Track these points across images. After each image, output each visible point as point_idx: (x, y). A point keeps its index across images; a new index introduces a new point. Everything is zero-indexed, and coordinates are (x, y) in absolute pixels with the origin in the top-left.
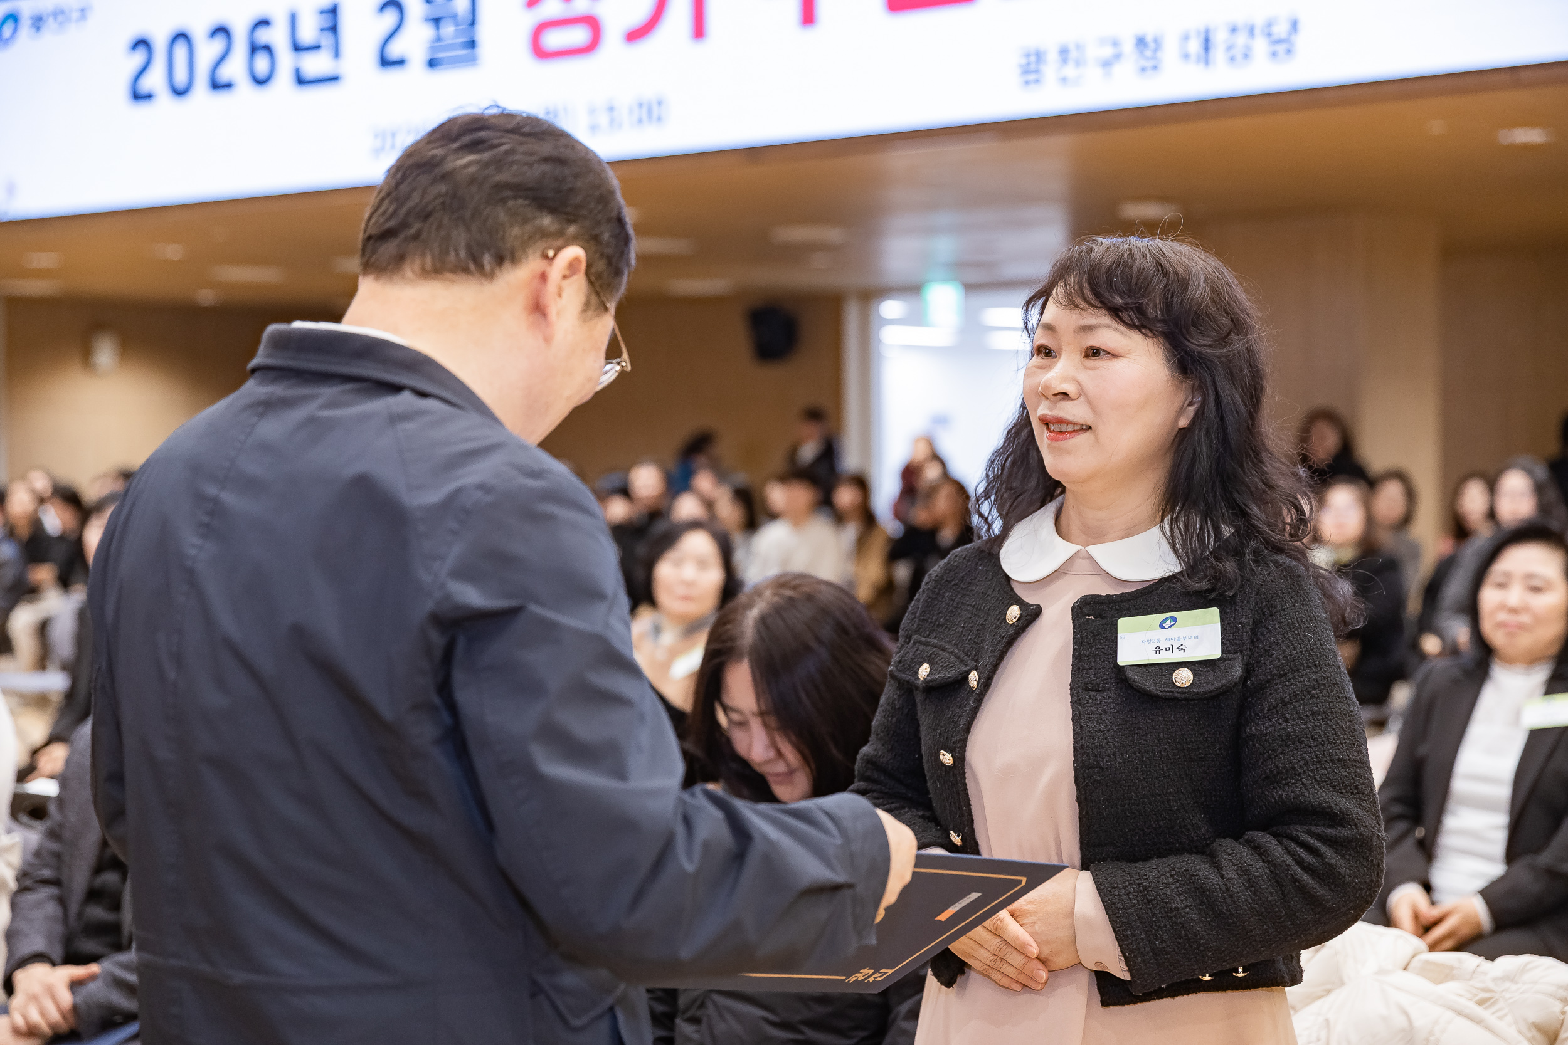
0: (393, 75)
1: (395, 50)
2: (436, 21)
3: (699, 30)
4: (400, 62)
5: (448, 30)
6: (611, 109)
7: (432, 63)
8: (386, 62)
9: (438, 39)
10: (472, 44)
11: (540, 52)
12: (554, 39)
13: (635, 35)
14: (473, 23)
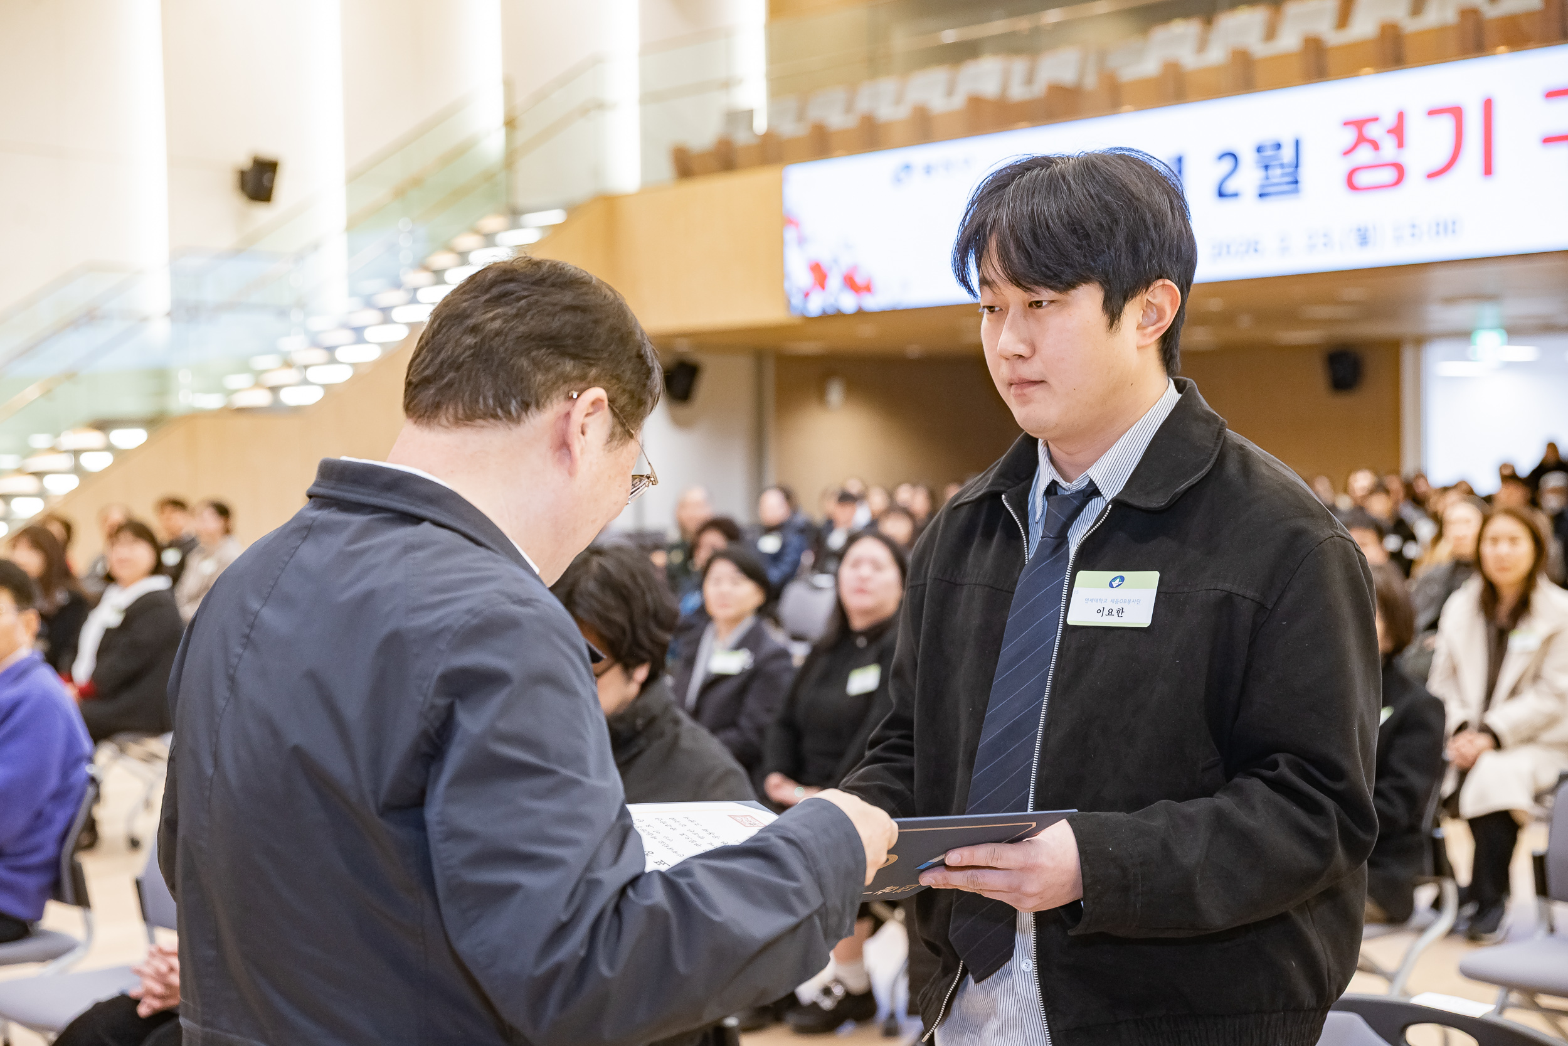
0: (1227, 204)
1: (1231, 186)
2: (1267, 167)
3: (1488, 170)
4: (1235, 195)
5: (1276, 172)
6: (1414, 226)
7: (1261, 195)
8: (1221, 194)
9: (1267, 178)
10: (1296, 182)
11: (1351, 185)
12: (1362, 179)
13: (1431, 176)
14: (1297, 166)
